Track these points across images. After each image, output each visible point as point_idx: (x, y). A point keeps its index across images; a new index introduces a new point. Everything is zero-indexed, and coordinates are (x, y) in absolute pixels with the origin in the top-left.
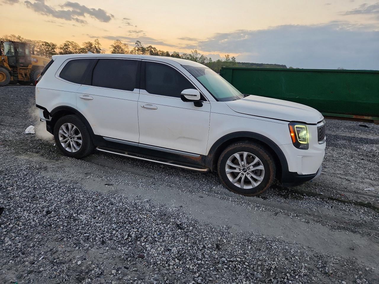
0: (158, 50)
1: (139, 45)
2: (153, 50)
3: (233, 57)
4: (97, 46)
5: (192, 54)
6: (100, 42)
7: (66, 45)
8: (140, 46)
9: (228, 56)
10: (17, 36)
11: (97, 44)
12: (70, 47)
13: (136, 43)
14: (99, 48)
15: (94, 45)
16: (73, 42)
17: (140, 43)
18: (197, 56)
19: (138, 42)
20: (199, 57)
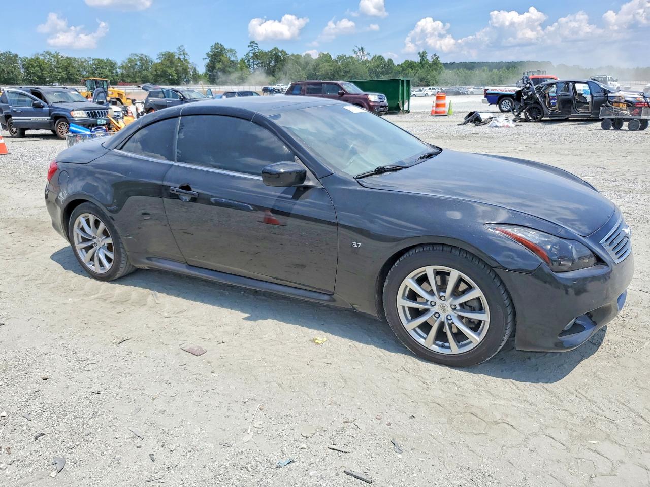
0: (290, 54)
1: (255, 47)
2: (280, 54)
3: (435, 55)
4: (182, 57)
5: (355, 56)
6: (187, 51)
7: (130, 61)
8: (257, 51)
9: (424, 53)
10: (53, 53)
11: (182, 53)
12: (138, 63)
13: (249, 46)
14: (186, 60)
15: (177, 57)
16: (142, 54)
17: (257, 44)
18: (365, 58)
19: (252, 44)
20: (369, 59)
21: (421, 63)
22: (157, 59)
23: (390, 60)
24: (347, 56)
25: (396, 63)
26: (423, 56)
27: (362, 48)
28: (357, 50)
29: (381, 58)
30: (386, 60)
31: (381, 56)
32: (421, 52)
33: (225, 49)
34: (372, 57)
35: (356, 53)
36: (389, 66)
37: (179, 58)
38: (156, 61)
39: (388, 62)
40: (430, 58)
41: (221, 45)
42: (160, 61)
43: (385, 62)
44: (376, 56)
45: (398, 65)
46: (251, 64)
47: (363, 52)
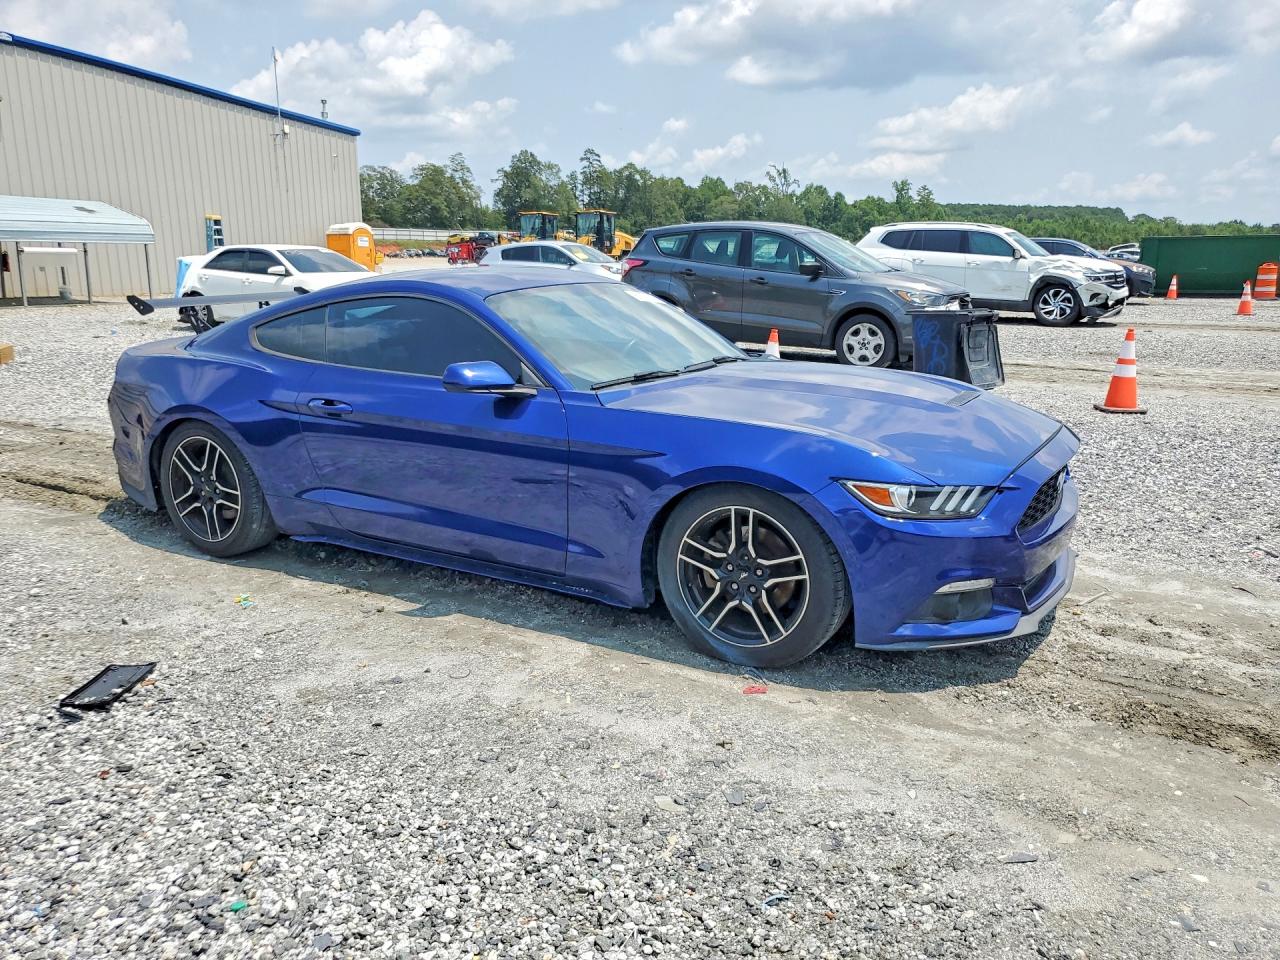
0: (658, 177)
1: (594, 162)
2: (637, 177)
3: (924, 188)
4: (457, 175)
5: (770, 185)
6: (467, 163)
8: (597, 169)
9: (904, 183)
11: (459, 168)
12: (375, 184)
13: (582, 159)
14: (465, 182)
15: (448, 175)
16: (384, 168)
17: (598, 155)
18: (790, 191)
19: (589, 155)
20: (798, 193)
21: (898, 202)
22: (411, 177)
23: (839, 196)
24: (755, 185)
25: (849, 200)
26: (902, 188)
27: (784, 171)
28: (774, 173)
29: (821, 191)
30: (832, 194)
31: (821, 187)
32: (899, 183)
33: (539, 163)
34: (803, 189)
35: (772, 179)
36: (836, 206)
37: (452, 177)
38: (410, 182)
39: (836, 198)
40: (914, 194)
41: (532, 155)
42: (416, 182)
43: (828, 198)
44: (811, 186)
45: (854, 206)
46: (578, 193)
47: (785, 178)
